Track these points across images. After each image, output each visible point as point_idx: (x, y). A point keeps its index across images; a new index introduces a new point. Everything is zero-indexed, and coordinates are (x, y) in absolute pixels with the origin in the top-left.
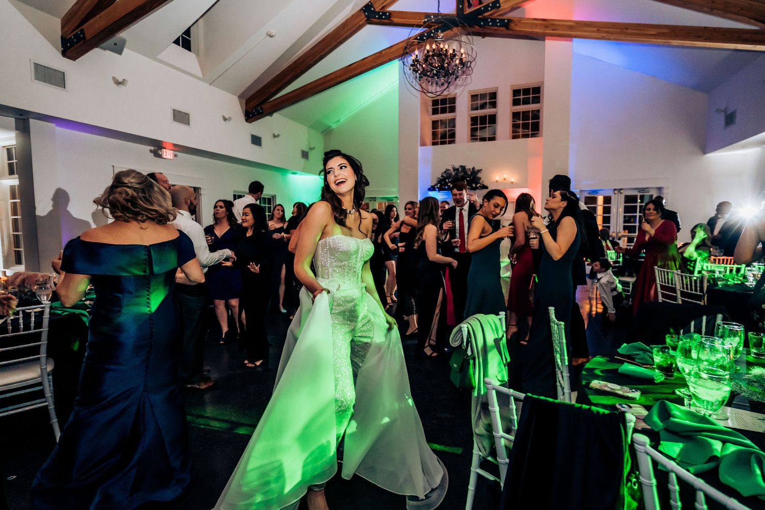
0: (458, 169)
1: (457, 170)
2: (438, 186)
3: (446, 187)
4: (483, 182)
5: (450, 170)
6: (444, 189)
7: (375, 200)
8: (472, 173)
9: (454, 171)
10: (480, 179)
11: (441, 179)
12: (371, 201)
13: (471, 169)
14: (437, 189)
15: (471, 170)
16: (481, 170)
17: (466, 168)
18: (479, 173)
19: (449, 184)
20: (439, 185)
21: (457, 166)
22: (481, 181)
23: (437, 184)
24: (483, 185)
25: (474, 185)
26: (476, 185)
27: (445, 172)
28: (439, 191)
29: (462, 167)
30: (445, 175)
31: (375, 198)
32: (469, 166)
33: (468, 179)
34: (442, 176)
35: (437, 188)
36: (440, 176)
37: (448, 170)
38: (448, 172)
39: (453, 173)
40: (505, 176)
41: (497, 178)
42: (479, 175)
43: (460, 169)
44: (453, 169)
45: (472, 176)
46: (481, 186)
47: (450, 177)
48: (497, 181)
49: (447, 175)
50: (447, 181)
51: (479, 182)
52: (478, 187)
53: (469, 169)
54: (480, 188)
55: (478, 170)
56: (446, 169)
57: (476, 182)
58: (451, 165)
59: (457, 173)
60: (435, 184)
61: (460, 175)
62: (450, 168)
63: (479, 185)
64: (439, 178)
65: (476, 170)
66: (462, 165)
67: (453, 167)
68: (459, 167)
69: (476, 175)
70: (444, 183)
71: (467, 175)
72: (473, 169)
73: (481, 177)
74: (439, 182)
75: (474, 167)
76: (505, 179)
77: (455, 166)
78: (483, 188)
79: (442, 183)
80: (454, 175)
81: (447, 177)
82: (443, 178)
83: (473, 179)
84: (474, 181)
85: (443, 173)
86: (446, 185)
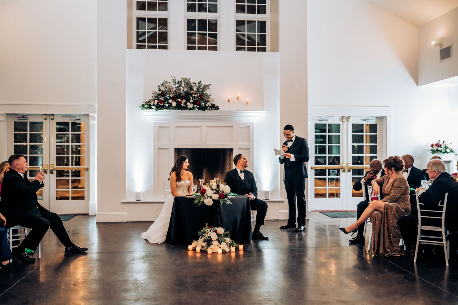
0: (181, 82)
1: (180, 83)
2: (156, 103)
3: (167, 105)
4: (212, 101)
5: (170, 83)
6: (163, 107)
7: (52, 119)
8: (198, 89)
9: (174, 85)
10: (208, 96)
11: (159, 95)
12: (45, 119)
13: (197, 83)
14: (154, 107)
15: (197, 85)
16: (209, 85)
17: (191, 81)
18: (207, 89)
19: (170, 101)
20: (156, 101)
21: (178, 79)
22: (211, 100)
23: (154, 100)
24: (212, 104)
25: (203, 104)
26: (205, 104)
27: (162, 85)
28: (156, 110)
29: (185, 80)
30: (163, 88)
31: (53, 115)
32: (194, 80)
33: (194, 95)
34: (160, 90)
35: (154, 105)
36: (157, 90)
38: (167, 85)
39: (174, 88)
40: (239, 95)
41: (229, 97)
42: (208, 92)
43: (183, 84)
44: (173, 81)
45: (199, 92)
46: (210, 105)
47: (171, 92)
48: (229, 101)
49: (166, 88)
50: (167, 97)
51: (208, 101)
52: (207, 107)
53: (195, 83)
54: (210, 108)
55: (206, 86)
56: (164, 81)
57: (205, 101)
58: (172, 77)
59: (179, 87)
60: (150, 100)
61: (183, 91)
62: (170, 80)
63: (209, 104)
64: (156, 92)
65: (203, 86)
66: (185, 78)
67: (174, 80)
68: (181, 80)
69: (203, 91)
70: (163, 99)
71: (193, 91)
72: (199, 84)
73: (210, 95)
74: (156, 97)
75: (200, 82)
76: (238, 99)
77: (175, 78)
78: (212, 109)
79: (160, 99)
80: (175, 89)
81: (166, 92)
82: (161, 92)
83: (201, 96)
84: (202, 99)
85: (161, 86)
86: (166, 102)
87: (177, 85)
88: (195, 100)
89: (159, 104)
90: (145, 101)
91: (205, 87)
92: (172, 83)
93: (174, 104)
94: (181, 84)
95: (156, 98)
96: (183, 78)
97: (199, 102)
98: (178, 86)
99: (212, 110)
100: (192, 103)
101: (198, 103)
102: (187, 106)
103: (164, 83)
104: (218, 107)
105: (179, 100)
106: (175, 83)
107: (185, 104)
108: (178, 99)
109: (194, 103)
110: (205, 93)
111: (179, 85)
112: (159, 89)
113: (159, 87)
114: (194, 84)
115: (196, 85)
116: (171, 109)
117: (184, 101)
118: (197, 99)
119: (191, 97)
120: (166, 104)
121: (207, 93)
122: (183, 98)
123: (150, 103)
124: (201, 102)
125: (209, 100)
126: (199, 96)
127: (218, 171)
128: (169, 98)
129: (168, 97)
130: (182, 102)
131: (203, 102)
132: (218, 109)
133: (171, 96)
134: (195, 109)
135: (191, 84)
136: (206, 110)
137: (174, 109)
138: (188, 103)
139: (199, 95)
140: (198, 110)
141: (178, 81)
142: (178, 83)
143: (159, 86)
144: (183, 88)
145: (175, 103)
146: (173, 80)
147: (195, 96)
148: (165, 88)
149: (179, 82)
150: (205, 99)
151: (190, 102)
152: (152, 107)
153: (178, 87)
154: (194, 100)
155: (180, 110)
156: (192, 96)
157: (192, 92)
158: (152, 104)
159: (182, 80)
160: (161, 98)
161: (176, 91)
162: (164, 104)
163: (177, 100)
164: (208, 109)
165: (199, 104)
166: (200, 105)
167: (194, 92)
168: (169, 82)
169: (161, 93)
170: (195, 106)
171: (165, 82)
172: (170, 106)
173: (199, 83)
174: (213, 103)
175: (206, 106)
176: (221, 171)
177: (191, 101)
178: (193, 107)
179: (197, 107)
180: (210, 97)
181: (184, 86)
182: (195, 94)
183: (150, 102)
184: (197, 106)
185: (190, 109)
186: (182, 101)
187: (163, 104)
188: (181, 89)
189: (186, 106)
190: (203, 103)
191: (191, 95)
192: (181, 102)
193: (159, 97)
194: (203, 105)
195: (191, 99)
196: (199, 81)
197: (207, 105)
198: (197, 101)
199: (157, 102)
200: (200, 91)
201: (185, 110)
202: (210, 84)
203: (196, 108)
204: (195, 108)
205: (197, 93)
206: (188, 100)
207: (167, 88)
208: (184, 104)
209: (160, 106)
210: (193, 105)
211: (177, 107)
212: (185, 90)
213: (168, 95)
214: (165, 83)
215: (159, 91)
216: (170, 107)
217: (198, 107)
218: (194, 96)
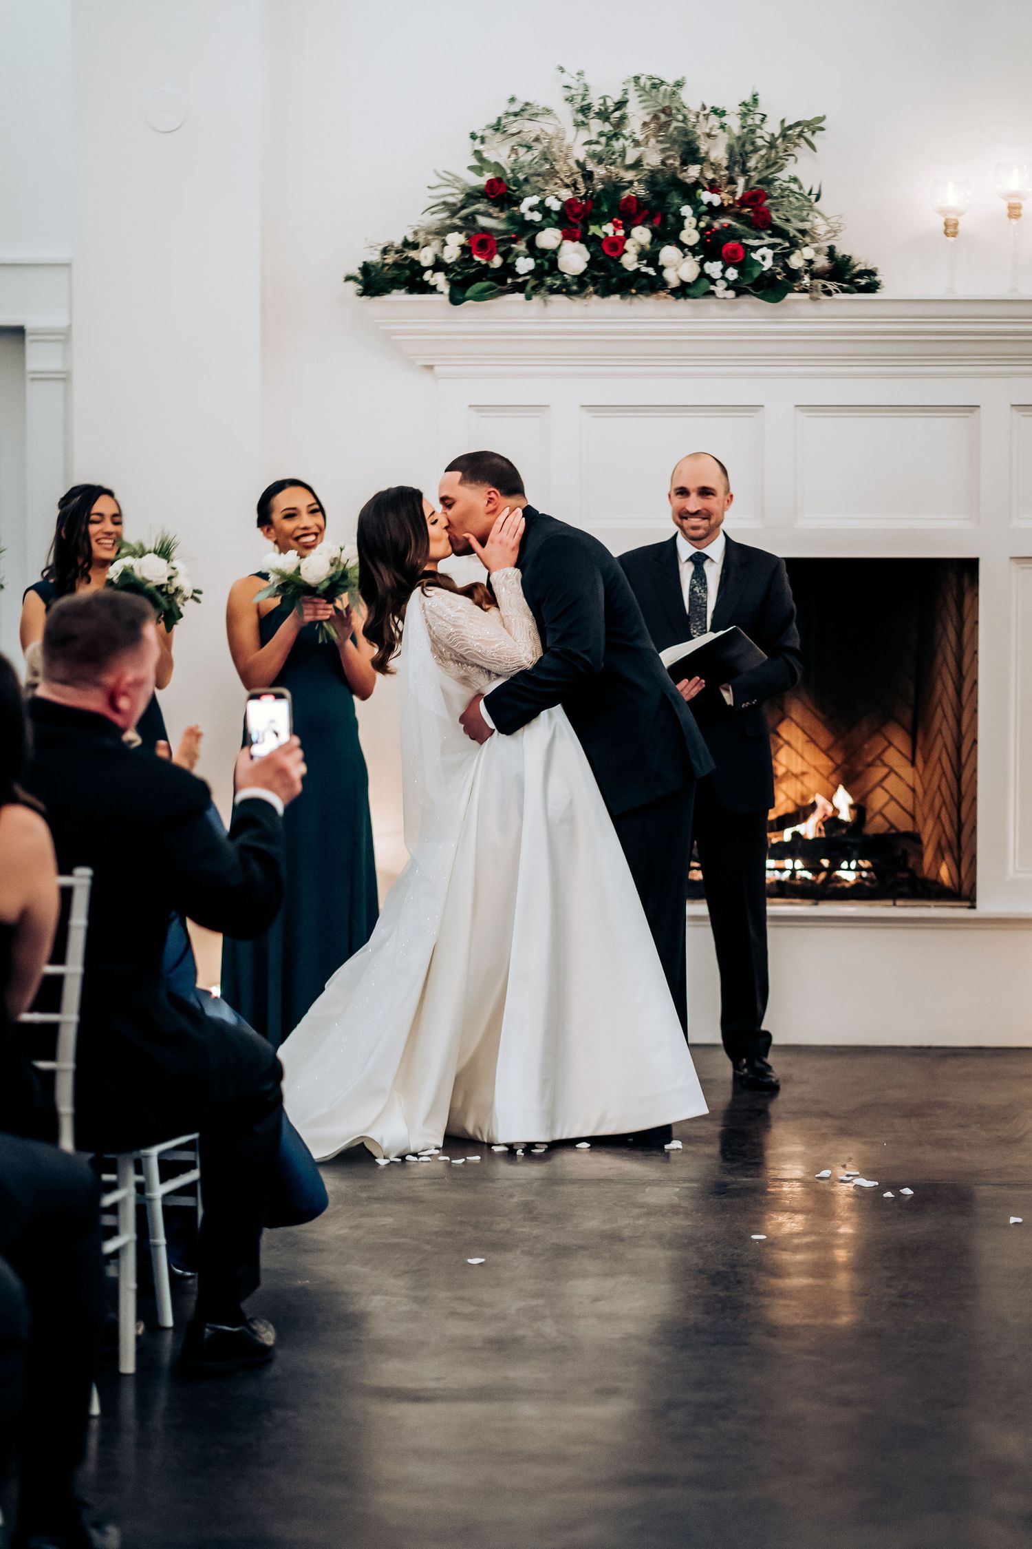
0: (621, 105)
1: (613, 115)
2: (451, 254)
3: (525, 265)
4: (834, 232)
5: (548, 111)
6: (502, 281)
8: (739, 156)
9: (579, 125)
10: (808, 201)
11: (473, 196)
13: (734, 108)
14: (439, 279)
15: (734, 123)
16: (815, 125)
17: (692, 99)
18: (802, 151)
19: (549, 238)
20: (456, 240)
21: (606, 85)
22: (821, 228)
23: (442, 232)
24: (831, 256)
25: (765, 258)
26: (782, 257)
27: (497, 127)
28: (455, 300)
29: (650, 89)
30: (500, 153)
33: (706, 197)
34: (482, 164)
35: (439, 265)
37: (525, 111)
38: (530, 129)
39: (579, 144)
40: (1017, 185)
42: (802, 169)
43: (637, 115)
44: (570, 100)
45: (745, 171)
46: (822, 262)
47: (553, 173)
48: (951, 229)
49: (522, 151)
50: (524, 207)
51: (803, 232)
52: (794, 275)
53: (715, 111)
54: (819, 283)
55: (790, 128)
56: (513, 100)
57: (779, 232)
58: (562, 70)
59: (609, 139)
60: (416, 233)
61: (637, 165)
62: (547, 93)
63: (808, 253)
64: (458, 179)
65: (772, 127)
66: (651, 78)
67: (577, 91)
68: (625, 92)
69: (773, 164)
70: (502, 226)
71: (698, 167)
72: (744, 115)
73: (815, 191)
74: (453, 210)
75: (755, 101)
76: (1014, 212)
77: (588, 79)
78: (831, 286)
79: (483, 221)
80: (580, 153)
81: (521, 177)
82: (489, 176)
83: (754, 198)
84: (761, 223)
85: (489, 132)
86: (521, 247)
87: (597, 125)
88: (716, 225)
89: (477, 258)
90: (384, 242)
91: (784, 136)
92: (566, 115)
93: (574, 258)
94: (623, 118)
95: (454, 214)
96: (637, 79)
97: (740, 237)
98: (601, 134)
99: (829, 293)
100: (693, 250)
101: (734, 251)
102: (663, 268)
103: (508, 114)
104: (871, 273)
105: (608, 229)
106: (585, 110)
107: (650, 256)
108: (600, 220)
109: (709, 248)
110: (783, 175)
111: (607, 128)
112: (477, 153)
113: (478, 146)
114: (714, 120)
115: (722, 127)
116: (553, 291)
117: (642, 235)
118: (726, 221)
119: (686, 210)
120: (517, 256)
121: (795, 180)
122: (630, 215)
123: (412, 254)
124: (756, 243)
125: (806, 226)
126: (743, 202)
127: (887, 716)
128: (537, 217)
129: (531, 209)
130: (628, 245)
131: (768, 240)
132: (872, 287)
133: (555, 205)
134: (712, 293)
135: (692, 119)
136: (790, 296)
137: (569, 293)
138: (669, 254)
139: (740, 190)
140: (731, 294)
141: (604, 98)
142: (604, 115)
143: (473, 137)
144: (637, 143)
145: (577, 251)
146: (567, 93)
147: (716, 200)
148: (513, 150)
149: (610, 103)
150: (778, 222)
151: (682, 246)
152: (427, 276)
153: (603, 140)
154: (709, 227)
155: (616, 298)
156: (695, 203)
157: (693, 172)
158: (425, 257)
159: (633, 97)
160: (490, 216)
161: (590, 166)
162: (505, 255)
163: (593, 229)
164: (805, 291)
165: (741, 254)
166: (744, 265)
167: (710, 175)
168: (541, 101)
169: (490, 182)
170: (714, 268)
171: (516, 108)
172: (549, 273)
173: (749, 107)
174: (841, 251)
175: (786, 267)
176: (907, 716)
177: (690, 236)
178: (703, 275)
179: (723, 278)
180: (817, 205)
181: (640, 137)
182: (714, 188)
183: (415, 246)
184: (723, 271)
185: (683, 291)
186: (628, 235)
187: (497, 261)
188: (623, 154)
189: (651, 271)
190: (772, 246)
191: (689, 192)
192: (617, 246)
193: (477, 212)
194: (768, 264)
195: (690, 222)
196: (748, 98)
197: (796, 261)
198: (729, 232)
199: (463, 247)
200: (751, 164)
201: (647, 295)
202: (822, 119)
203: (720, 288)
204: (713, 281)
205: (732, 181)
206: (667, 233)
207: (529, 148)
208: (642, 255)
209: (484, 272)
210: (702, 263)
211: (595, 280)
212: (653, 159)
213: (534, 200)
214: (516, 114)
215: (478, 170)
216: (549, 280)
217: (732, 274)
218: (710, 204)
